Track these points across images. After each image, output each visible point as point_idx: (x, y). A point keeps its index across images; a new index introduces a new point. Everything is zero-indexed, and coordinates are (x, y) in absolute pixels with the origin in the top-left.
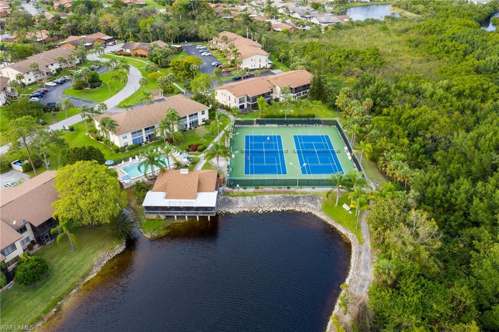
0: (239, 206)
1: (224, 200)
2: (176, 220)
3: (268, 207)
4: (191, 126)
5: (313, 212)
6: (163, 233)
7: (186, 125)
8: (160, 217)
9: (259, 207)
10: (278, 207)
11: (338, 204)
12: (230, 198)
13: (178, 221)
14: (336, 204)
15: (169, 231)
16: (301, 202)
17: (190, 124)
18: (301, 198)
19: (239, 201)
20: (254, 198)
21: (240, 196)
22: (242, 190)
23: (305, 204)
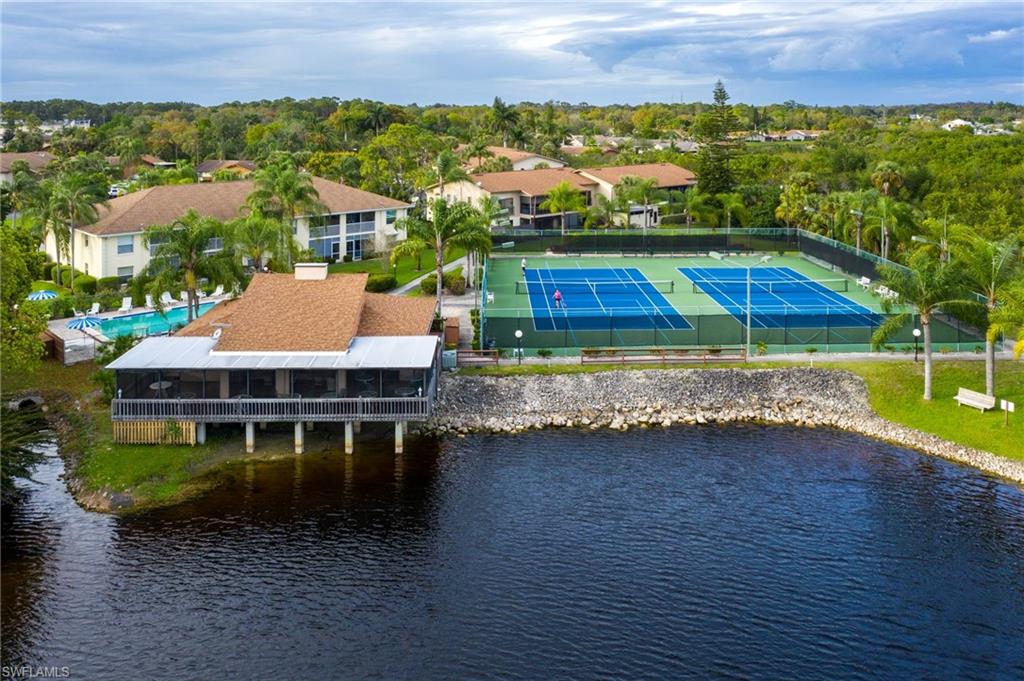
0: (528, 408)
1: (464, 387)
2: (250, 450)
3: (650, 410)
4: (349, 254)
5: (843, 424)
6: (180, 494)
7: (336, 247)
8: (178, 431)
9: (613, 409)
10: (692, 410)
11: (934, 396)
12: (489, 381)
13: (258, 457)
14: (926, 396)
15: (207, 486)
16: (780, 393)
17: (349, 245)
18: (775, 380)
19: (526, 390)
20: (587, 379)
21: (531, 375)
22: (532, 360)
23: (798, 396)
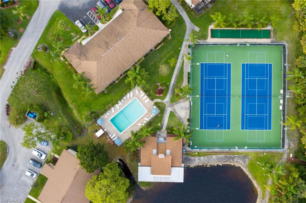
0: (196, 162)
1: (186, 158)
5: (242, 167)
9: (208, 163)
10: (220, 163)
12: (190, 157)
19: (196, 159)
20: (206, 157)
21: (197, 156)
23: (238, 161)
